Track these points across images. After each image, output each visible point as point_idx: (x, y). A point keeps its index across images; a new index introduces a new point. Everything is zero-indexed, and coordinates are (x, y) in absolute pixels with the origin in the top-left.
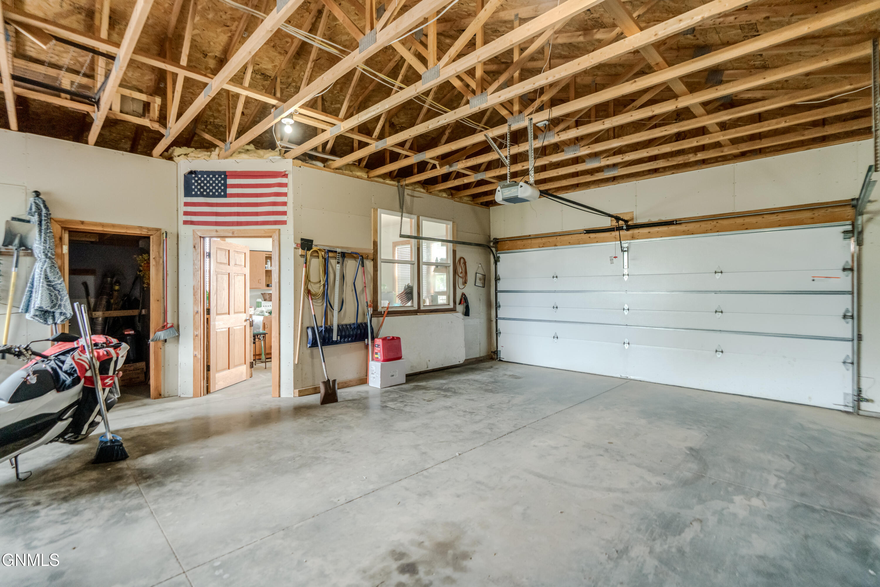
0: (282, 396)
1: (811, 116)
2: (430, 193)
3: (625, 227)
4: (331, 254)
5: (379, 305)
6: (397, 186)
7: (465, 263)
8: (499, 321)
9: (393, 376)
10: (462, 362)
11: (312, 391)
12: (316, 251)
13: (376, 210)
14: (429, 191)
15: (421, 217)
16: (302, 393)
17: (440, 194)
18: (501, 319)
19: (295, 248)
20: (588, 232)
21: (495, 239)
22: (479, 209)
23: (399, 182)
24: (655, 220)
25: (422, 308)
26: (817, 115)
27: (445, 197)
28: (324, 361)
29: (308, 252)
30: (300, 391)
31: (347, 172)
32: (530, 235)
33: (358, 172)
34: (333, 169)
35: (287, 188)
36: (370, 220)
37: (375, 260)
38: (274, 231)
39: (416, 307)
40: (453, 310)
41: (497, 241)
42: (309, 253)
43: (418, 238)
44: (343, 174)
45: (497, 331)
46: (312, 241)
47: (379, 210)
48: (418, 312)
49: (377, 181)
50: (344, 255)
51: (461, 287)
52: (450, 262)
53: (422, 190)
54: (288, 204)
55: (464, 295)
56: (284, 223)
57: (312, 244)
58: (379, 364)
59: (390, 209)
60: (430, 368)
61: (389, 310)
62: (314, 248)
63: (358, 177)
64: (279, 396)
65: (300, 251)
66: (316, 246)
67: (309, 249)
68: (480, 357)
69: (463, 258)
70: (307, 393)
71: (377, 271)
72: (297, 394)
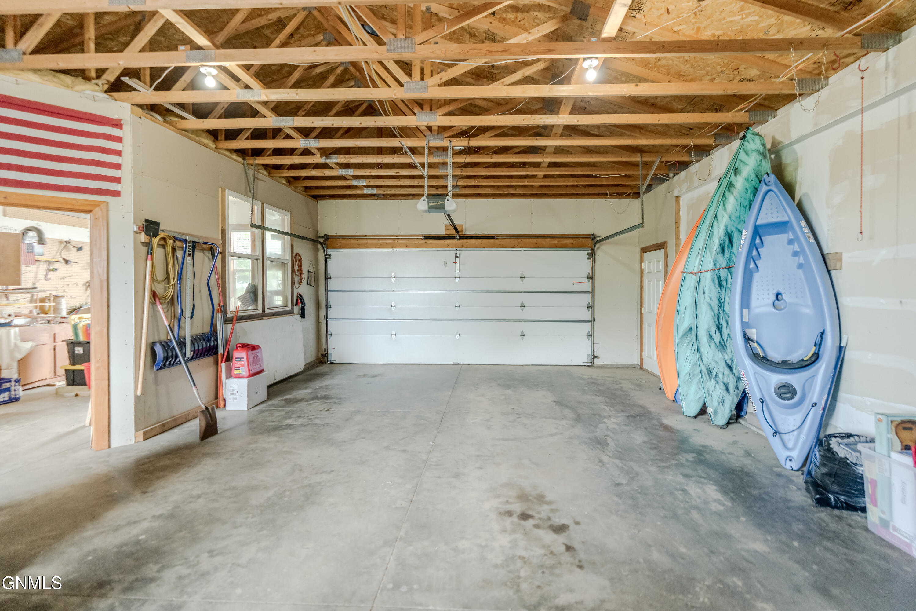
0: (114, 444)
1: (588, 181)
2: (272, 177)
3: (458, 237)
4: (178, 244)
5: (227, 309)
6: (243, 164)
7: (300, 260)
8: (329, 322)
9: (257, 393)
10: (302, 369)
11: (159, 430)
12: (164, 239)
13: (223, 190)
14: (272, 175)
15: (265, 205)
16: (147, 436)
17: (280, 180)
18: (331, 319)
19: (136, 232)
20: (427, 238)
21: (326, 235)
22: (311, 201)
23: (244, 159)
24: (480, 233)
25: (267, 311)
26: (592, 181)
27: (284, 184)
28: (195, 385)
29: (153, 238)
30: (145, 433)
31: (192, 136)
32: (366, 235)
33: (205, 138)
34: (179, 129)
35: (121, 144)
36: (218, 202)
37: (223, 253)
38: (98, 204)
39: (260, 311)
40: (291, 313)
41: (327, 238)
42: (156, 241)
43: (262, 228)
44: (189, 138)
45: (327, 332)
46: (158, 224)
47: (227, 191)
48: (262, 316)
49: (223, 154)
50: (194, 244)
51: (297, 286)
52: (288, 257)
53: (266, 173)
54: (122, 168)
55: (300, 295)
56: (117, 194)
57: (158, 229)
58: (244, 382)
59: (237, 191)
60: (277, 380)
61: (239, 314)
62: (162, 235)
63: (205, 145)
64: (109, 447)
65: (143, 237)
66: (163, 231)
67: (155, 235)
68: (311, 362)
69: (299, 254)
70: (153, 434)
71: (225, 266)
72: (141, 438)
